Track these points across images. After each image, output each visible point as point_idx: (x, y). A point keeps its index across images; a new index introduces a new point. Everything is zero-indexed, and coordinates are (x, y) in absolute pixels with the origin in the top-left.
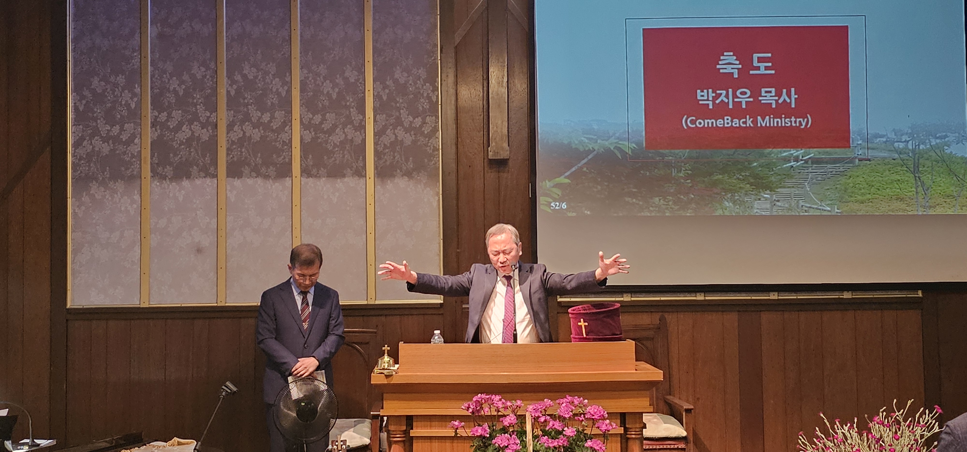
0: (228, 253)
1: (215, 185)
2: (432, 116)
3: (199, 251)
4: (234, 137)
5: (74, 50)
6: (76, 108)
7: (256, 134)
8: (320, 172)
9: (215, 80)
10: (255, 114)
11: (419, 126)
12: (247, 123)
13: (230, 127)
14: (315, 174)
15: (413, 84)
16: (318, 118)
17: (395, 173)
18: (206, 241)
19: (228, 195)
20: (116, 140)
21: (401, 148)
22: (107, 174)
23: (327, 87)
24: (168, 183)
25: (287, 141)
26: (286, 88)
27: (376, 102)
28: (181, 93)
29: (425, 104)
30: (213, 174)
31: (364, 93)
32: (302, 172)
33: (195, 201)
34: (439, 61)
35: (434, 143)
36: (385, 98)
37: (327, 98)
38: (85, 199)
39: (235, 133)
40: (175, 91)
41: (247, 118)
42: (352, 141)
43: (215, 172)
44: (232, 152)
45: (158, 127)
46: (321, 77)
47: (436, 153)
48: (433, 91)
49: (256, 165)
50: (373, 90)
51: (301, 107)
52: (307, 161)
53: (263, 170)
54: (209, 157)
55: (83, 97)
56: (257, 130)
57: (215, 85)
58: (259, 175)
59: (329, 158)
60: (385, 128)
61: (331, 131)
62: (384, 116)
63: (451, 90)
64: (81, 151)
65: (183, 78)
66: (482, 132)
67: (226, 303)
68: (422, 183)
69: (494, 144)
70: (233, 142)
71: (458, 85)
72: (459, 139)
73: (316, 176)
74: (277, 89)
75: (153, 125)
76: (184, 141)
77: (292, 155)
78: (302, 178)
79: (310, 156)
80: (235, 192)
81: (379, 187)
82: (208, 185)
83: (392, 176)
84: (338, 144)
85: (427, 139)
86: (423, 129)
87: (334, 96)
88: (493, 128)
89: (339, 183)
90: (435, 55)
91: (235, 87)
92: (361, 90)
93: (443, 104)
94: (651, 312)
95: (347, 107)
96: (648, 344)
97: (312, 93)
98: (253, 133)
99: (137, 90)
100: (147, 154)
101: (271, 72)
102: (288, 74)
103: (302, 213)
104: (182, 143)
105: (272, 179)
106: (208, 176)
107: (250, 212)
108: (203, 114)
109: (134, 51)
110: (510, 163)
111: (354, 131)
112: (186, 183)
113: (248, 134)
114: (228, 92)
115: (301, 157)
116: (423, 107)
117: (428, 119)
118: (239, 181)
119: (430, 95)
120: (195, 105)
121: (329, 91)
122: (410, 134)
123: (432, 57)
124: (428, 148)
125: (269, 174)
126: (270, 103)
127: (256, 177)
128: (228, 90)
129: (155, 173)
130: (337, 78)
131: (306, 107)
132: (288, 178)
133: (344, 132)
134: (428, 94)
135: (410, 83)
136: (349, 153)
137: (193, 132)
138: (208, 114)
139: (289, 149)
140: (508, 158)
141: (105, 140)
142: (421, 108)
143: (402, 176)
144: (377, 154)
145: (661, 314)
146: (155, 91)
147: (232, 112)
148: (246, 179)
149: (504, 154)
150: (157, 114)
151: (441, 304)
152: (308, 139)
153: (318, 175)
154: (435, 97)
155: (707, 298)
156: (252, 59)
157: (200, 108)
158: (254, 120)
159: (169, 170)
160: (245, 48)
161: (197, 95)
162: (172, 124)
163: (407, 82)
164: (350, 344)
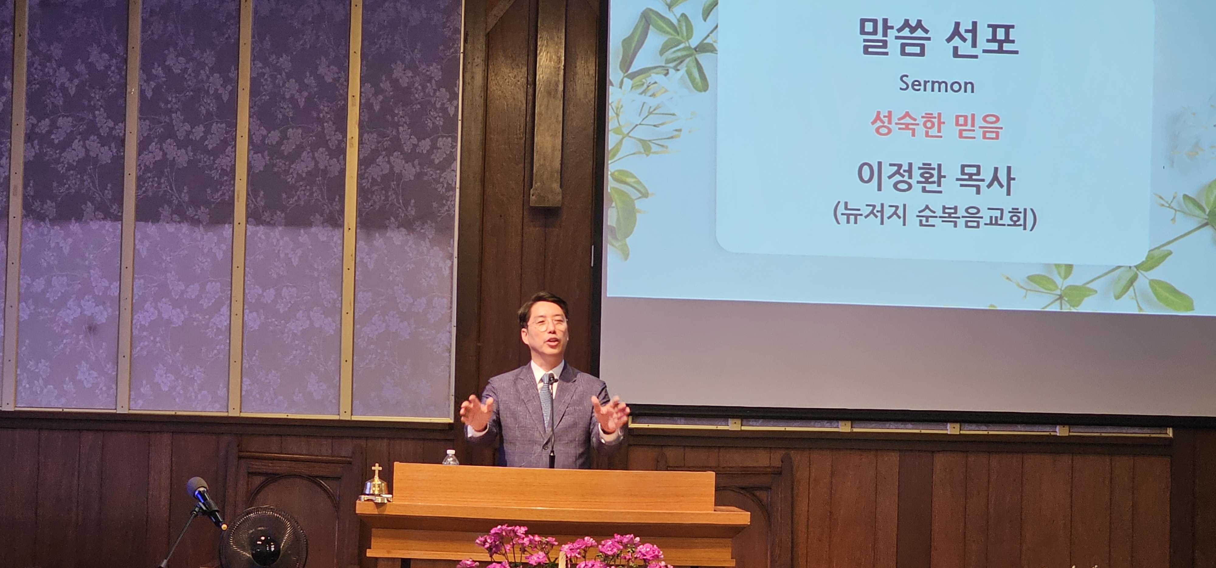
0: (134, 334)
1: (119, 232)
2: (447, 137)
3: (92, 329)
4: (148, 158)
7: (182, 157)
8: (275, 217)
9: (123, 73)
10: (182, 129)
11: (427, 151)
12: (169, 140)
13: (143, 146)
14: (268, 220)
15: (420, 87)
16: (274, 136)
17: (387, 222)
18: (102, 316)
19: (137, 247)
21: (398, 185)
23: (291, 88)
24: (49, 226)
25: (228, 170)
26: (229, 87)
27: (363, 114)
28: (72, 91)
29: (438, 119)
30: (116, 215)
31: (346, 99)
32: (247, 218)
33: (87, 255)
34: (462, 55)
35: (448, 178)
36: (377, 108)
37: (290, 106)
39: (151, 155)
40: (64, 89)
41: (170, 133)
42: (325, 171)
43: (119, 212)
44: (144, 184)
45: (36, 142)
46: (284, 74)
47: (451, 193)
48: (450, 100)
49: (180, 204)
50: (361, 95)
51: (251, 120)
52: (256, 199)
53: (190, 212)
54: (112, 189)
56: (183, 151)
57: (123, 81)
58: (183, 218)
59: (288, 198)
60: (375, 153)
61: (294, 156)
62: (375, 135)
63: (477, 98)
65: (77, 68)
66: (522, 165)
67: (129, 410)
68: (427, 240)
69: (539, 184)
70: (147, 169)
71: (489, 92)
72: (487, 174)
73: (268, 224)
74: (216, 90)
75: (29, 138)
76: (75, 164)
77: (234, 191)
78: (248, 225)
79: (262, 193)
80: (147, 244)
81: (361, 243)
82: (108, 231)
83: (383, 227)
84: (304, 175)
85: (438, 172)
86: (432, 157)
87: (301, 103)
88: (539, 160)
89: (304, 236)
90: (456, 46)
91: (153, 84)
92: (341, 95)
93: (464, 121)
94: (771, 448)
95: (320, 121)
97: (268, 97)
98: (179, 155)
99: (7, 85)
101: (207, 65)
102: (233, 68)
103: (246, 278)
104: (70, 167)
105: (203, 225)
106: (109, 219)
107: (169, 274)
108: (105, 124)
109: (4, 25)
110: (563, 214)
111: (328, 157)
112: (75, 227)
113: (170, 157)
114: (142, 92)
115: (248, 194)
116: (433, 123)
117: (440, 142)
118: (154, 227)
119: (446, 106)
120: (92, 109)
121: (294, 95)
122: (414, 166)
123: (450, 48)
124: (439, 185)
125: (199, 218)
126: (204, 112)
127: (179, 222)
128: (143, 88)
129: (28, 210)
130: (306, 77)
131: (259, 119)
132: (227, 226)
133: (313, 158)
134: (443, 104)
135: (416, 85)
136: (321, 190)
137: (87, 151)
138: (111, 124)
139: (230, 181)
140: (560, 206)
142: (430, 125)
143: (398, 228)
144: (363, 193)
145: (783, 452)
146: (34, 86)
147: (147, 122)
148: (164, 224)
149: (554, 200)
150: (35, 121)
151: (450, 424)
152: (259, 166)
153: (272, 222)
154: (453, 109)
155: (855, 430)
156: (180, 44)
157: (100, 115)
158: (181, 135)
159: (50, 206)
160: (171, 28)
161: (96, 95)
162: (57, 138)
163: (411, 85)
164: (313, 479)
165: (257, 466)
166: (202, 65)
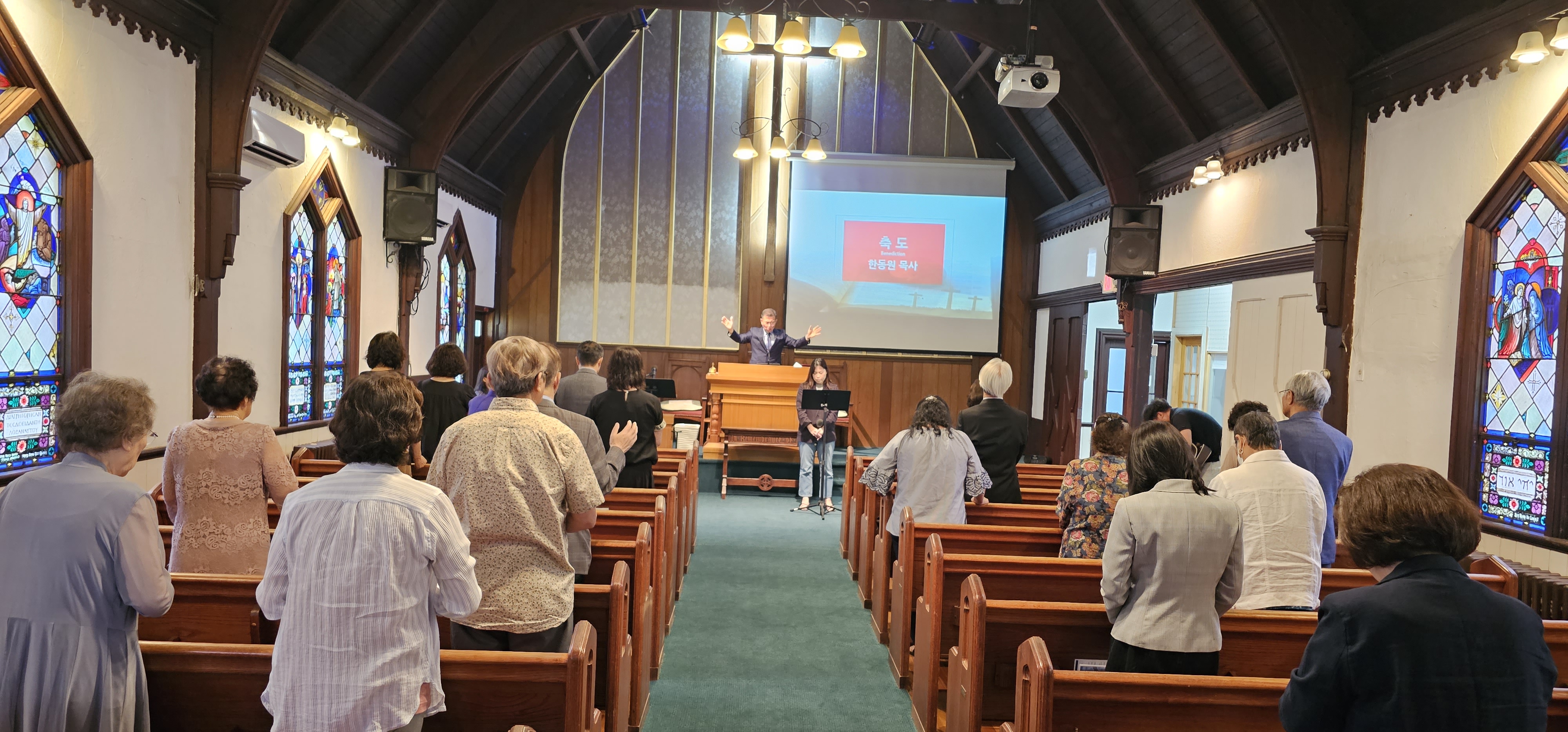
0: (635, 319)
1: (630, 286)
2: (738, 257)
3: (621, 318)
4: (640, 262)
5: (563, 215)
6: (564, 244)
7: (651, 262)
8: (681, 282)
9: (632, 234)
10: (651, 252)
11: (731, 262)
12: (647, 256)
13: (639, 257)
15: (729, 241)
16: (681, 256)
18: (625, 313)
19: (636, 291)
20: (583, 261)
21: (722, 272)
22: (578, 278)
23: (687, 240)
24: (607, 284)
25: (666, 266)
26: (667, 239)
28: (615, 240)
30: (630, 281)
31: (705, 244)
32: (672, 282)
33: (620, 293)
34: (743, 230)
35: (738, 270)
36: (715, 247)
37: (687, 246)
38: (567, 289)
40: (612, 239)
41: (647, 254)
42: (698, 268)
43: (630, 279)
44: (639, 270)
45: (604, 256)
46: (685, 235)
47: (738, 277)
48: (739, 245)
49: (651, 277)
50: (710, 243)
51: (674, 250)
52: (675, 276)
53: (654, 280)
54: (628, 272)
55: (567, 239)
56: (652, 260)
57: (632, 236)
58: (651, 282)
59: (686, 276)
60: (714, 262)
61: (687, 263)
62: (714, 256)
64: (566, 266)
65: (617, 232)
66: (762, 267)
68: (731, 291)
69: (768, 273)
70: (640, 265)
72: (751, 269)
73: (679, 284)
74: (662, 240)
75: (601, 255)
76: (616, 263)
77: (668, 274)
78: (672, 285)
79: (677, 274)
80: (639, 290)
81: (710, 291)
82: (626, 285)
83: (717, 286)
84: (691, 269)
85: (735, 268)
86: (733, 263)
87: (690, 245)
88: (768, 265)
89: (691, 288)
90: (741, 227)
91: (642, 238)
93: (744, 252)
94: (840, 360)
95: (696, 251)
96: (837, 375)
97: (679, 243)
99: (594, 237)
100: (597, 267)
101: (660, 232)
102: (668, 233)
103: (672, 302)
104: (614, 264)
105: (658, 284)
106: (627, 281)
107: (646, 300)
109: (593, 217)
110: (775, 283)
111: (699, 264)
112: (616, 284)
113: (647, 261)
114: (638, 240)
115: (673, 274)
117: (736, 259)
118: (642, 284)
120: (622, 245)
121: (689, 242)
122: (727, 266)
124: (735, 273)
125: (657, 282)
126: (659, 247)
129: (601, 279)
130: (692, 236)
131: (677, 250)
132: (666, 285)
133: (694, 263)
134: (737, 246)
136: (696, 273)
137: (620, 259)
138: (628, 250)
139: (667, 270)
140: (774, 280)
141: (577, 261)
142: (732, 253)
143: (722, 287)
144: (710, 275)
145: (844, 361)
146: (603, 237)
147: (640, 250)
148: (645, 284)
149: (772, 279)
150: (603, 249)
151: (738, 351)
152: (676, 265)
154: (740, 248)
155: (869, 354)
156: (651, 224)
157: (624, 247)
158: (651, 255)
159: (608, 277)
160: (647, 219)
161: (623, 241)
162: (610, 255)
163: (726, 240)
164: (692, 367)
165: (675, 363)
166: (658, 232)
